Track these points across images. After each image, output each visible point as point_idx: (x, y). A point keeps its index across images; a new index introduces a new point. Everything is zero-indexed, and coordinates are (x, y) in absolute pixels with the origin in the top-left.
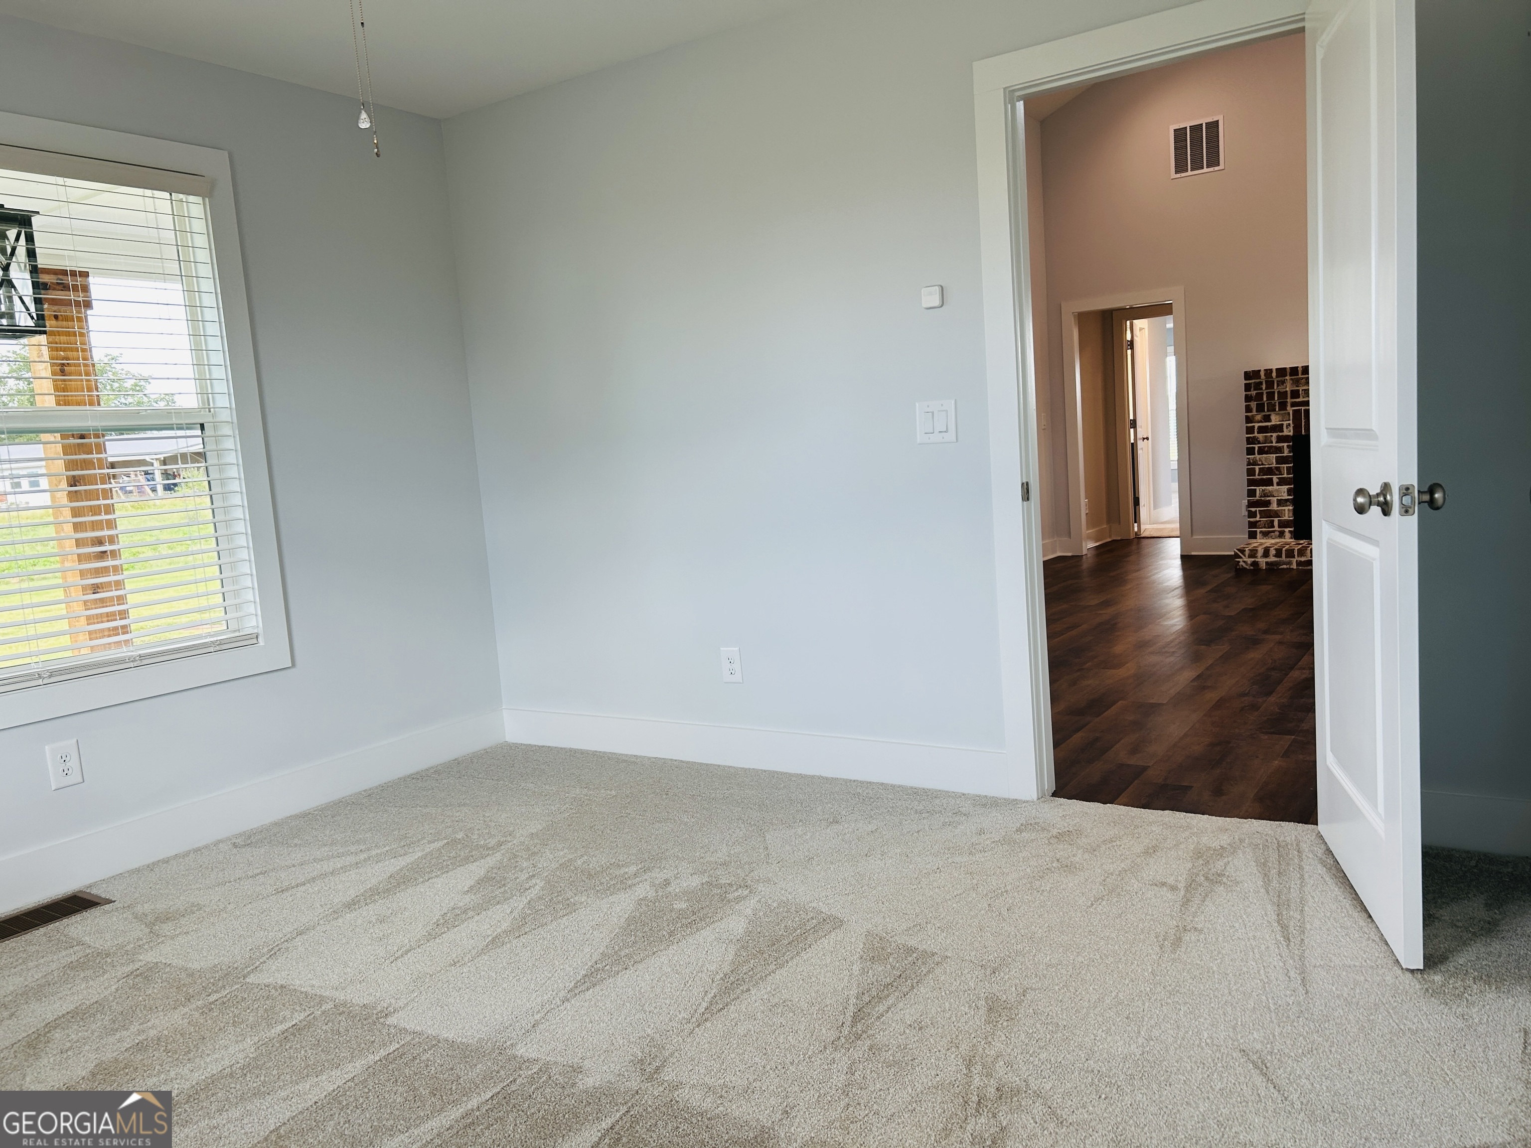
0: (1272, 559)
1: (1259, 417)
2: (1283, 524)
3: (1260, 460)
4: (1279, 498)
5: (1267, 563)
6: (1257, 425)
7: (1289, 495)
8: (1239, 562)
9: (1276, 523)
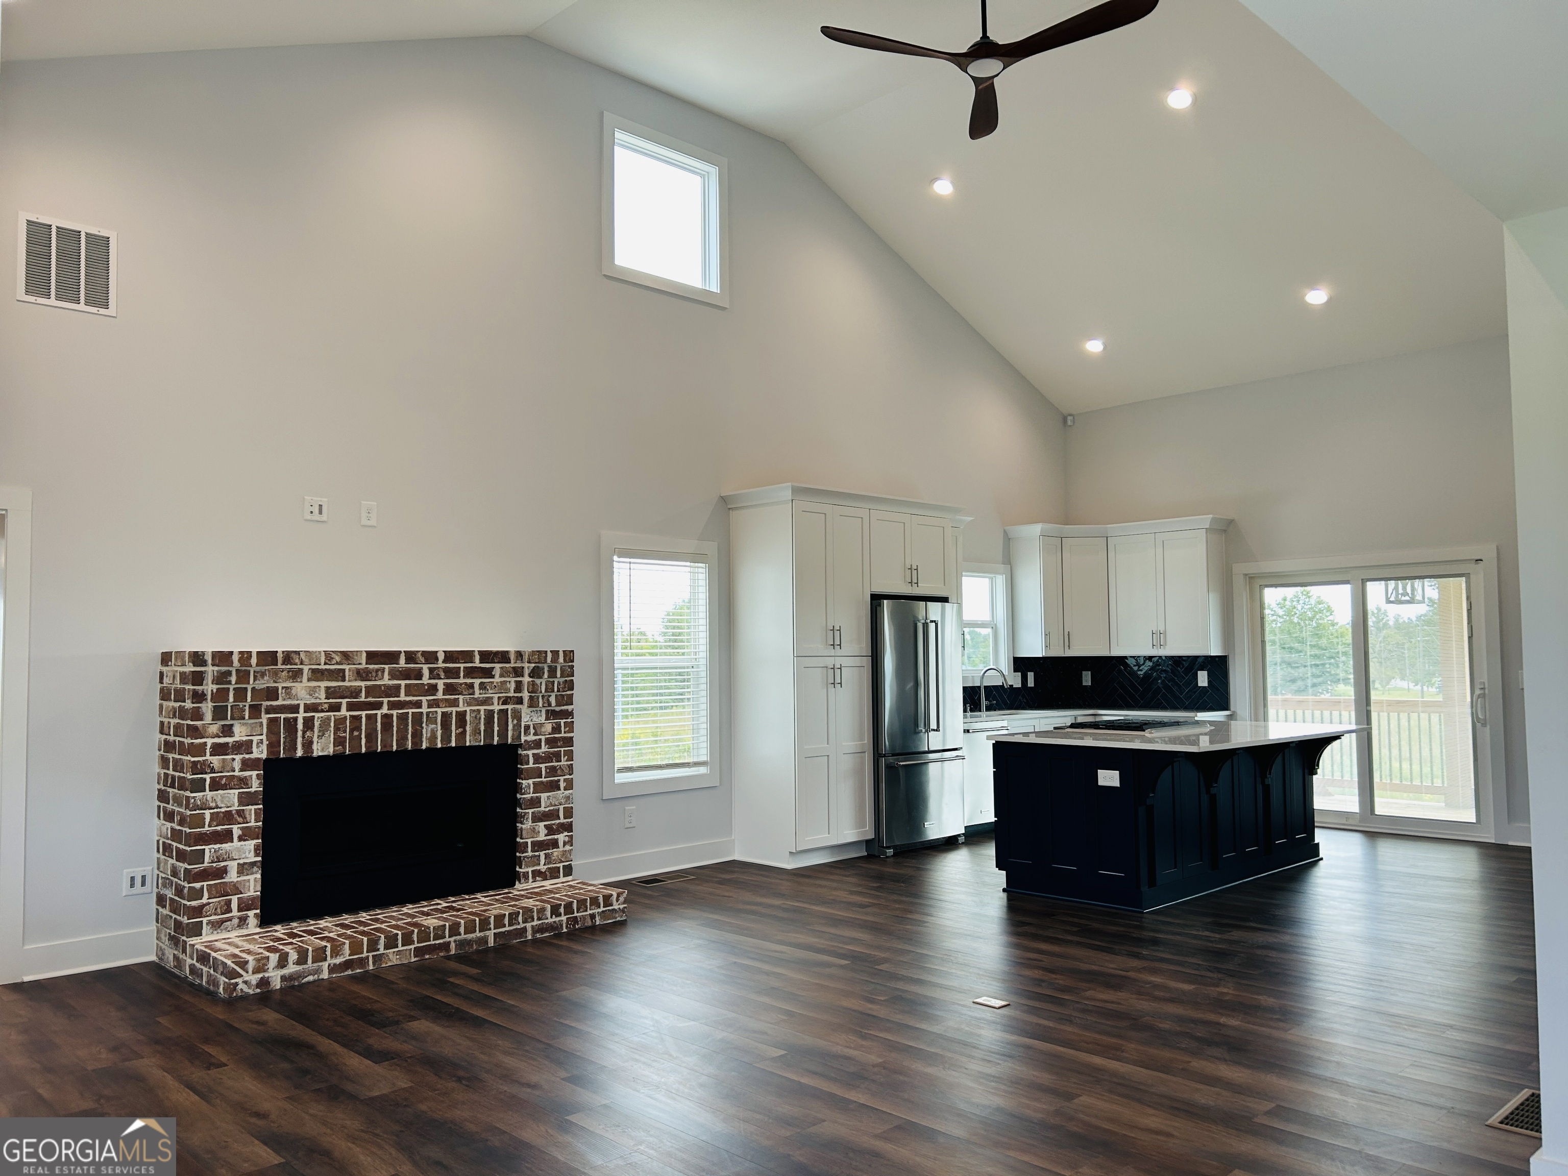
0: (292, 968)
1: (214, 729)
2: (244, 906)
3: (214, 800)
4: (241, 861)
5: (283, 978)
6: (210, 742)
7: (257, 855)
8: (237, 984)
9: (234, 905)
